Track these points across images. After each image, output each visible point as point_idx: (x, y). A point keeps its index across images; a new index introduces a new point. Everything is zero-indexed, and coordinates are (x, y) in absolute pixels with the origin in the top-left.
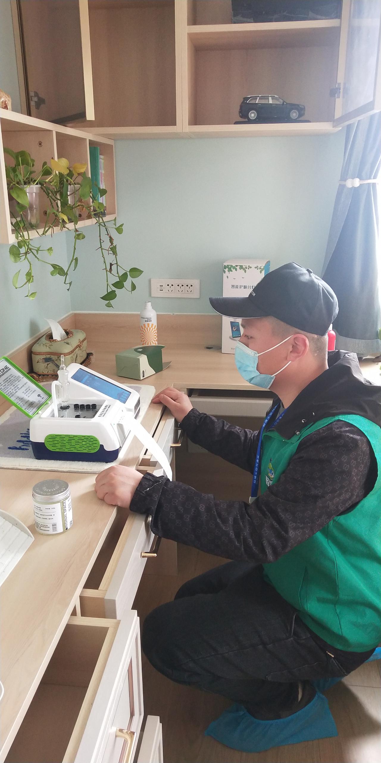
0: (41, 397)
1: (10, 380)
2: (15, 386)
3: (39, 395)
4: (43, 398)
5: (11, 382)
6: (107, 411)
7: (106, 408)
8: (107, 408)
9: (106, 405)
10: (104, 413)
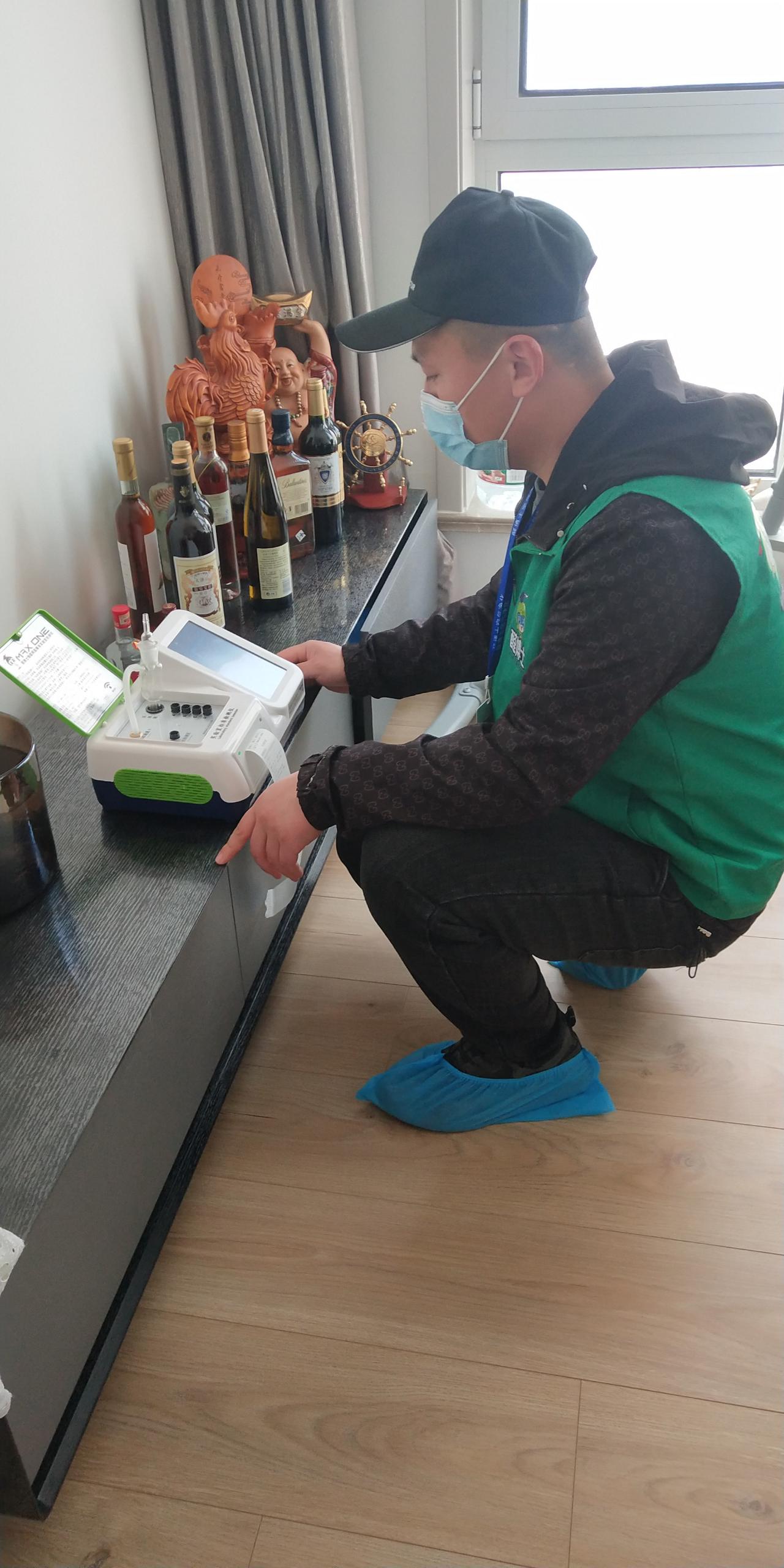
0: (111, 687)
1: (50, 659)
2: (60, 670)
3: (107, 685)
4: (115, 689)
5: (52, 663)
6: (228, 724)
7: (228, 716)
8: (230, 716)
9: (230, 710)
10: (223, 728)
